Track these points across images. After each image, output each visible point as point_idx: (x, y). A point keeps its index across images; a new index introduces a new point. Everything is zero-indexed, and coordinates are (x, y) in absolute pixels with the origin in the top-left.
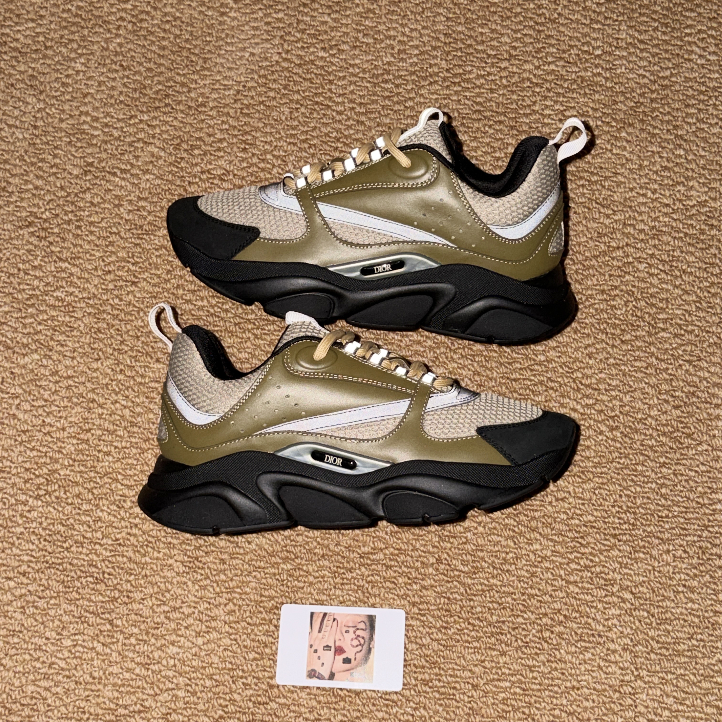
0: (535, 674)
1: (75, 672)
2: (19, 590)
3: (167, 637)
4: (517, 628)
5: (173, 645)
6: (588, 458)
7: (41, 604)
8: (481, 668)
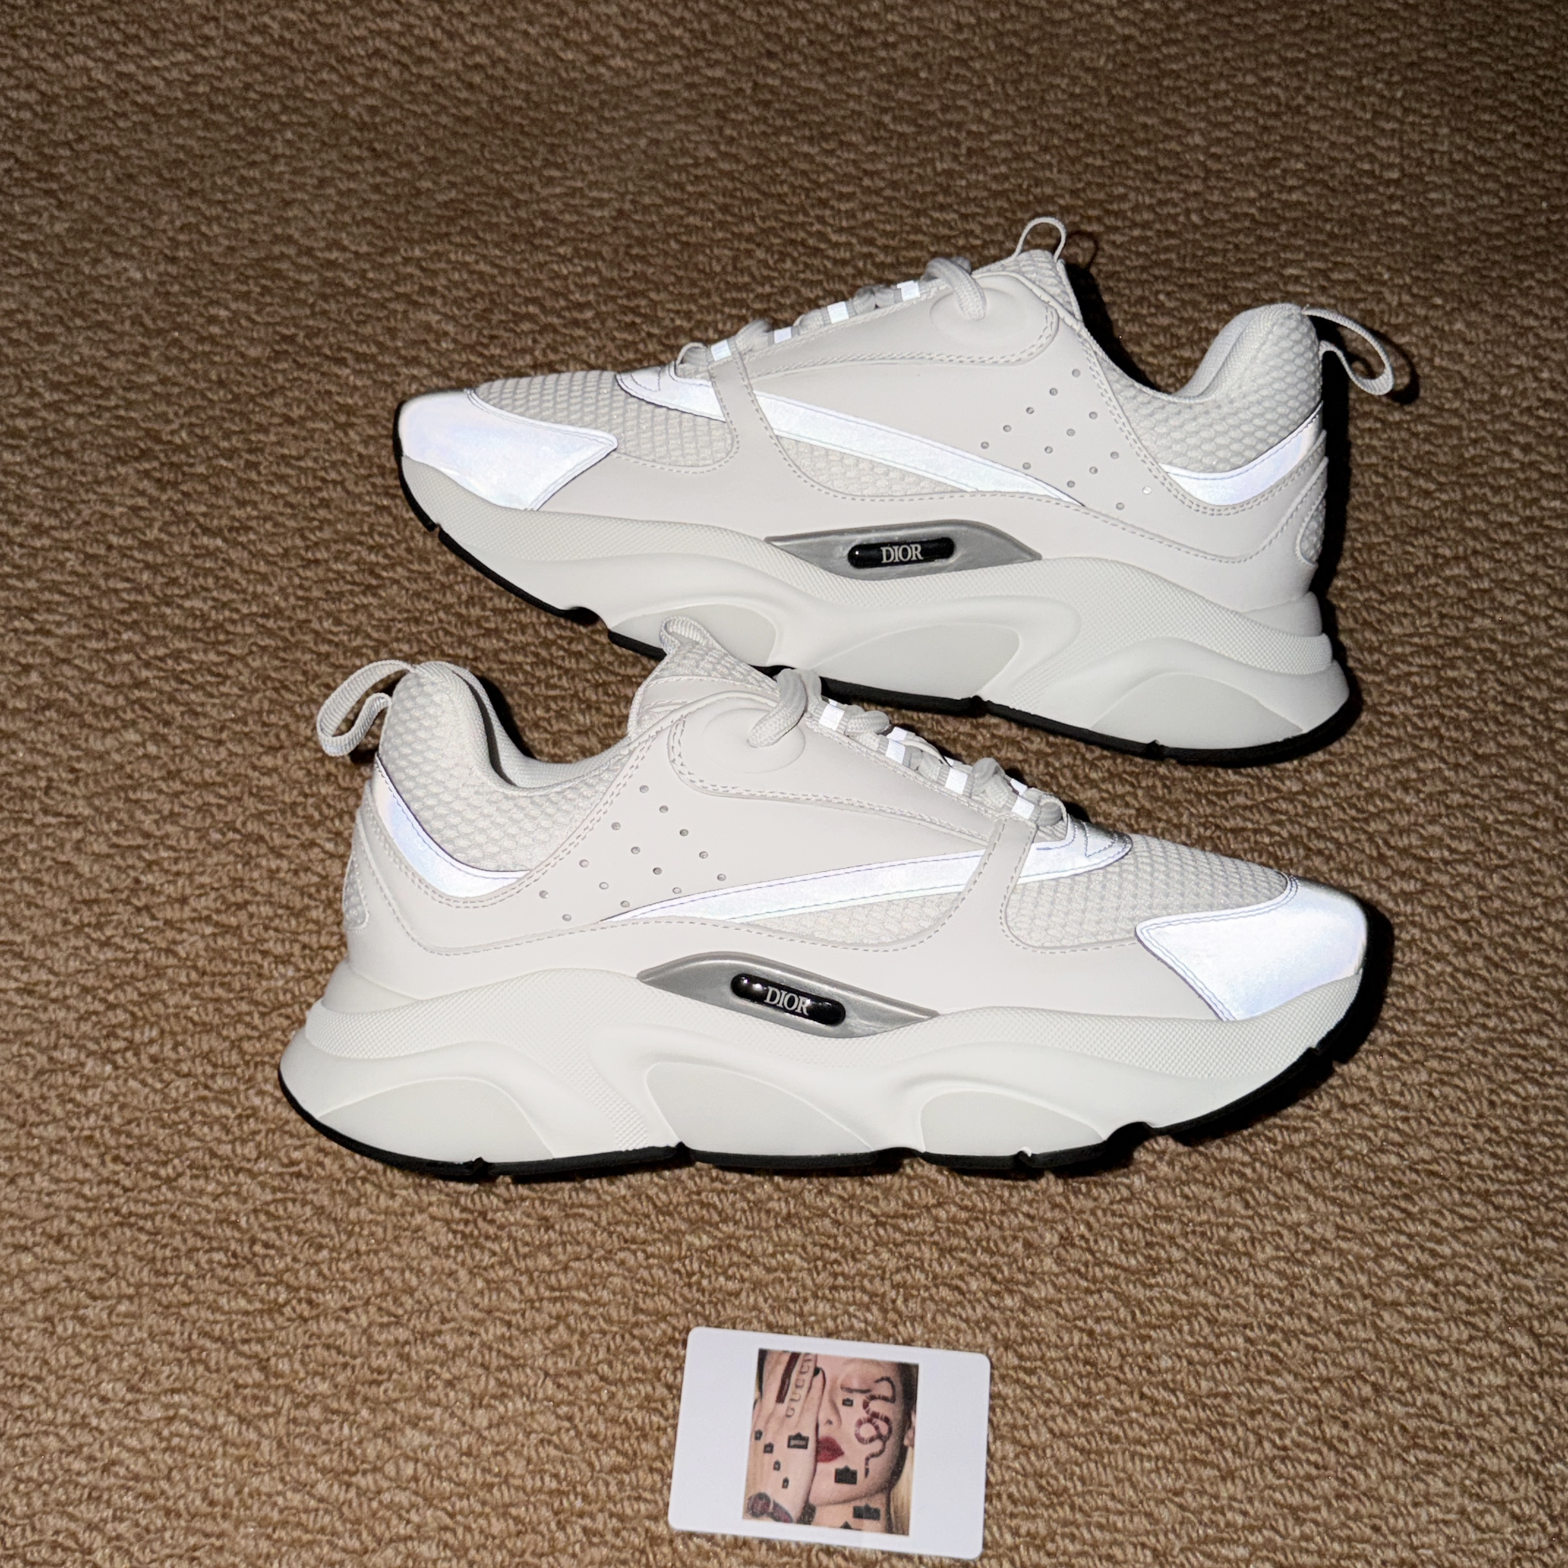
0: (1308, 1528)
1: (164, 1485)
2: (42, 1276)
3: (401, 1406)
4: (1260, 1411)
5: (415, 1426)
6: (1412, 1013)
7: (95, 1312)
8: (1174, 1509)
